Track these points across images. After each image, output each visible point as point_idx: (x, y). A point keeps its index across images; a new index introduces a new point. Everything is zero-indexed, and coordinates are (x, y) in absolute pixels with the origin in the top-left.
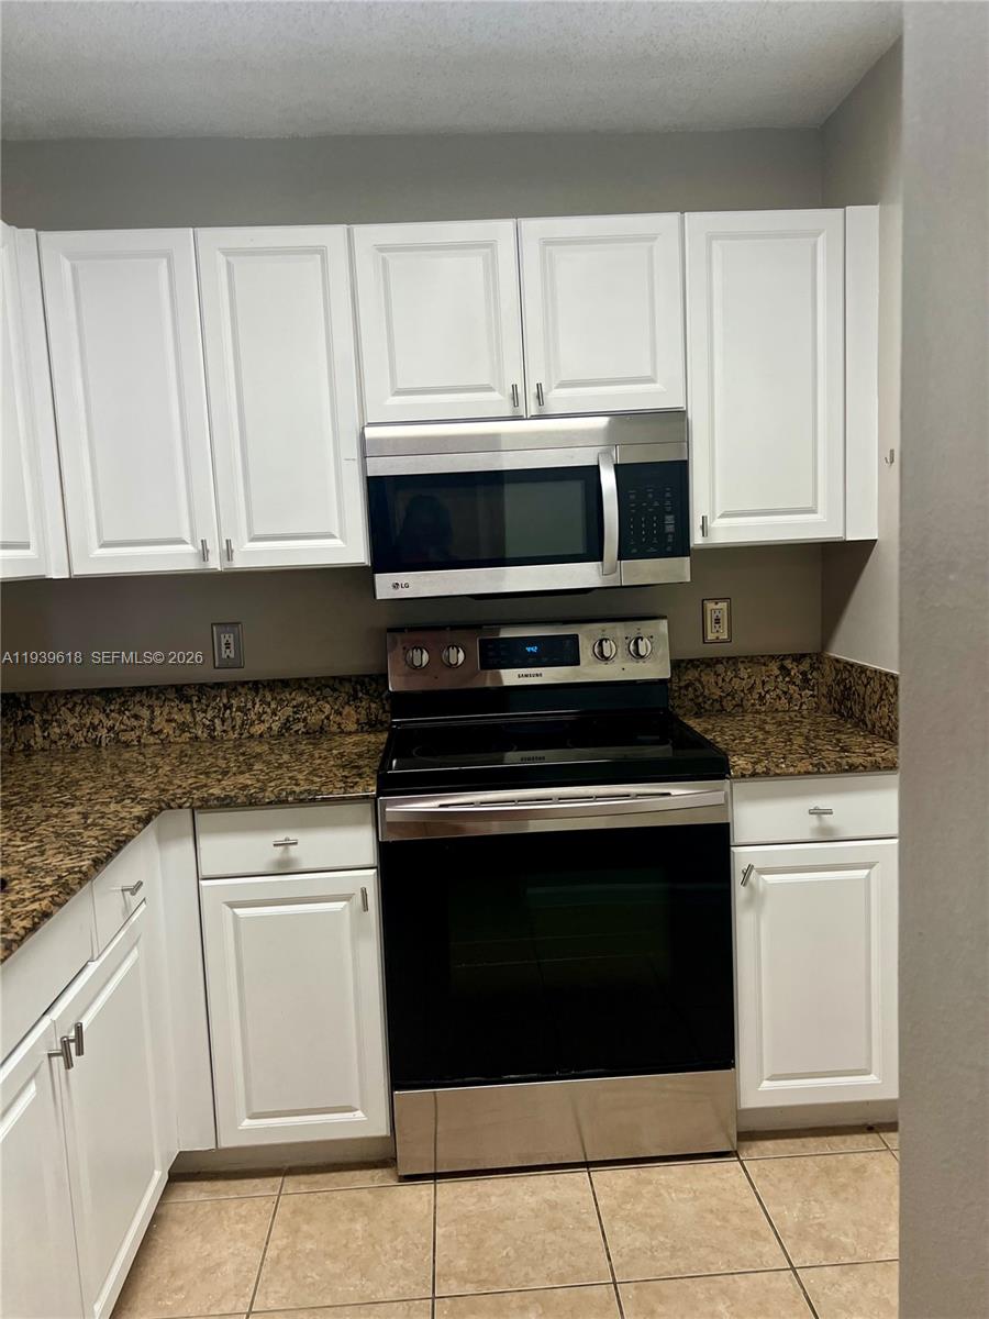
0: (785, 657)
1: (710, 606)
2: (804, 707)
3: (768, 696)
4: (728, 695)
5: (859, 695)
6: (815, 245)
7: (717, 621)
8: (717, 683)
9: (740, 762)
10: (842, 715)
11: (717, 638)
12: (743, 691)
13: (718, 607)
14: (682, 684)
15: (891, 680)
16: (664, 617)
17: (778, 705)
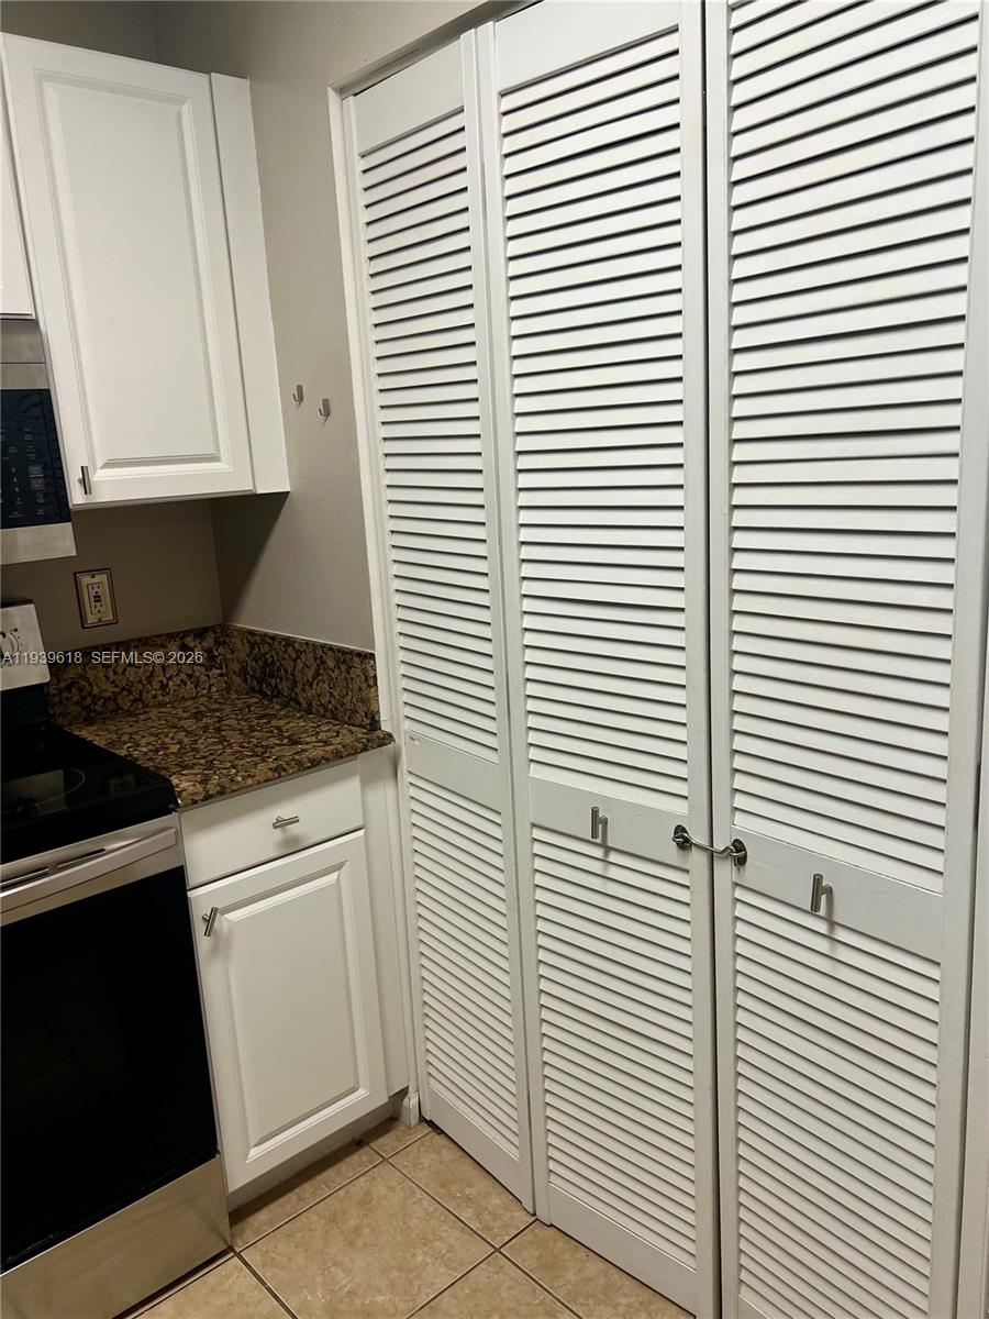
0: (185, 634)
1: (86, 580)
2: (214, 689)
3: (171, 683)
4: (123, 689)
5: (286, 671)
6: (179, 115)
7: (97, 598)
8: (107, 677)
9: (184, 785)
10: (264, 695)
11: (100, 620)
12: (140, 681)
13: (95, 580)
14: (63, 685)
15: (329, 653)
16: (30, 602)
17: (183, 692)
